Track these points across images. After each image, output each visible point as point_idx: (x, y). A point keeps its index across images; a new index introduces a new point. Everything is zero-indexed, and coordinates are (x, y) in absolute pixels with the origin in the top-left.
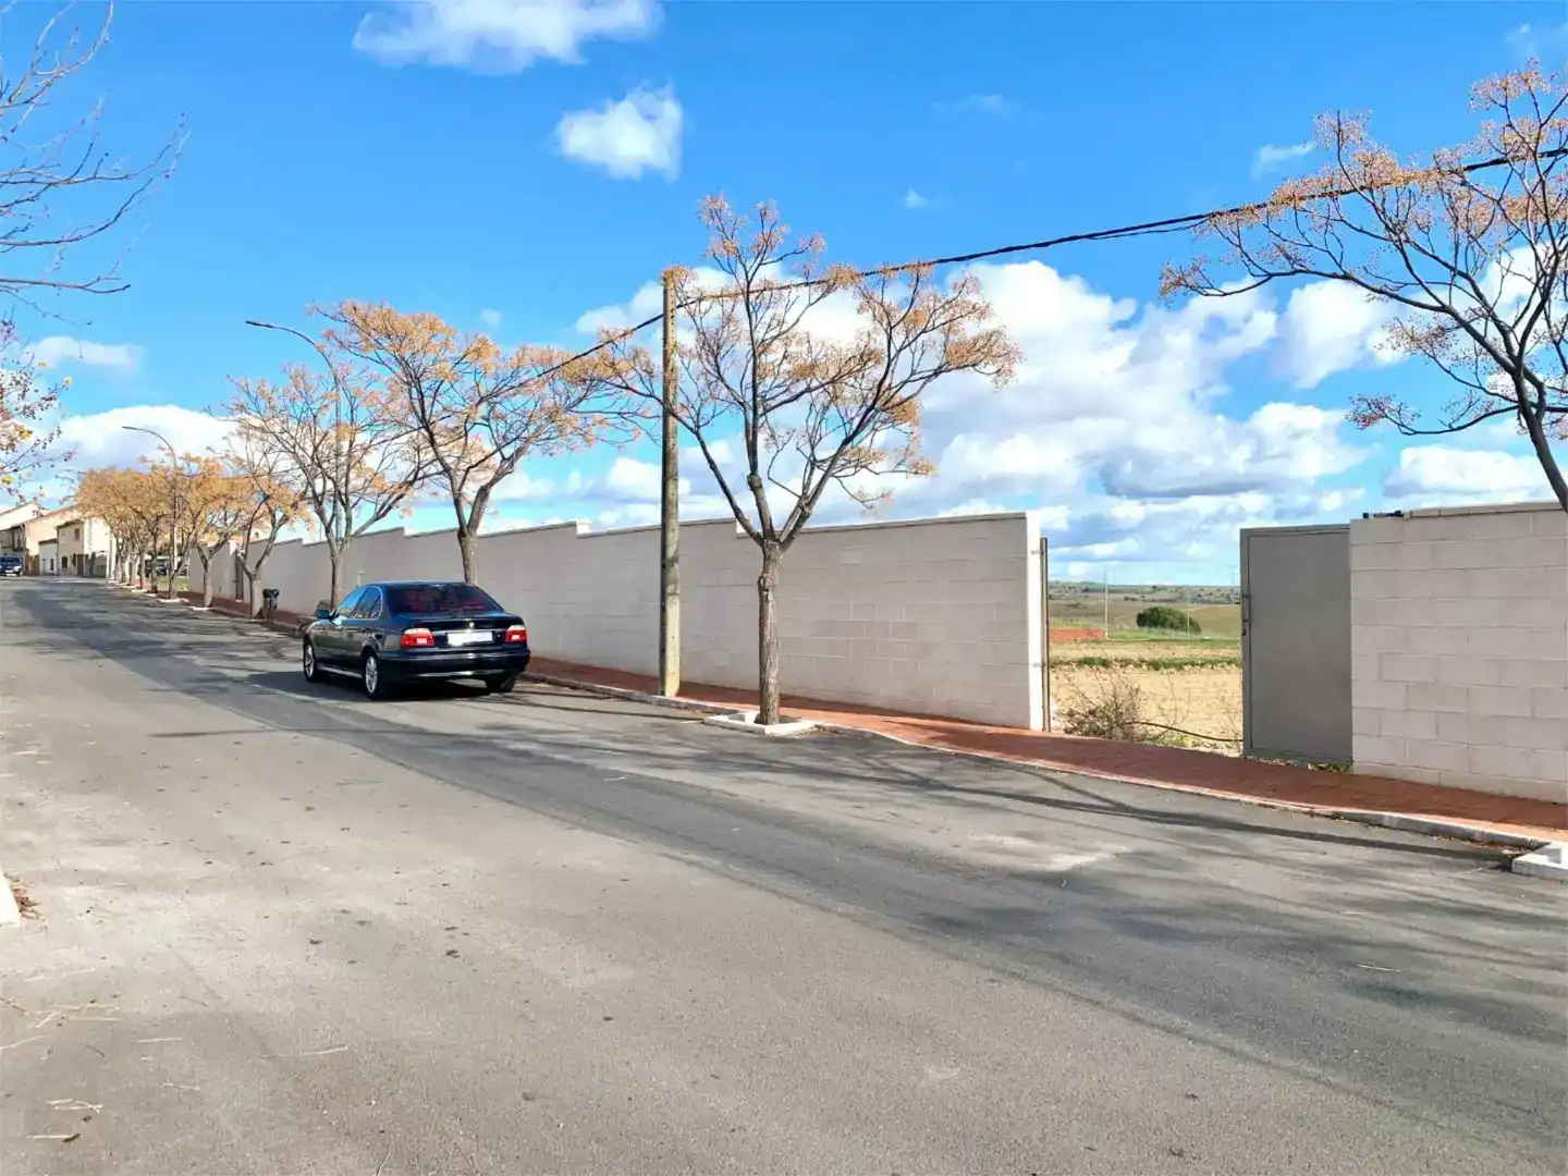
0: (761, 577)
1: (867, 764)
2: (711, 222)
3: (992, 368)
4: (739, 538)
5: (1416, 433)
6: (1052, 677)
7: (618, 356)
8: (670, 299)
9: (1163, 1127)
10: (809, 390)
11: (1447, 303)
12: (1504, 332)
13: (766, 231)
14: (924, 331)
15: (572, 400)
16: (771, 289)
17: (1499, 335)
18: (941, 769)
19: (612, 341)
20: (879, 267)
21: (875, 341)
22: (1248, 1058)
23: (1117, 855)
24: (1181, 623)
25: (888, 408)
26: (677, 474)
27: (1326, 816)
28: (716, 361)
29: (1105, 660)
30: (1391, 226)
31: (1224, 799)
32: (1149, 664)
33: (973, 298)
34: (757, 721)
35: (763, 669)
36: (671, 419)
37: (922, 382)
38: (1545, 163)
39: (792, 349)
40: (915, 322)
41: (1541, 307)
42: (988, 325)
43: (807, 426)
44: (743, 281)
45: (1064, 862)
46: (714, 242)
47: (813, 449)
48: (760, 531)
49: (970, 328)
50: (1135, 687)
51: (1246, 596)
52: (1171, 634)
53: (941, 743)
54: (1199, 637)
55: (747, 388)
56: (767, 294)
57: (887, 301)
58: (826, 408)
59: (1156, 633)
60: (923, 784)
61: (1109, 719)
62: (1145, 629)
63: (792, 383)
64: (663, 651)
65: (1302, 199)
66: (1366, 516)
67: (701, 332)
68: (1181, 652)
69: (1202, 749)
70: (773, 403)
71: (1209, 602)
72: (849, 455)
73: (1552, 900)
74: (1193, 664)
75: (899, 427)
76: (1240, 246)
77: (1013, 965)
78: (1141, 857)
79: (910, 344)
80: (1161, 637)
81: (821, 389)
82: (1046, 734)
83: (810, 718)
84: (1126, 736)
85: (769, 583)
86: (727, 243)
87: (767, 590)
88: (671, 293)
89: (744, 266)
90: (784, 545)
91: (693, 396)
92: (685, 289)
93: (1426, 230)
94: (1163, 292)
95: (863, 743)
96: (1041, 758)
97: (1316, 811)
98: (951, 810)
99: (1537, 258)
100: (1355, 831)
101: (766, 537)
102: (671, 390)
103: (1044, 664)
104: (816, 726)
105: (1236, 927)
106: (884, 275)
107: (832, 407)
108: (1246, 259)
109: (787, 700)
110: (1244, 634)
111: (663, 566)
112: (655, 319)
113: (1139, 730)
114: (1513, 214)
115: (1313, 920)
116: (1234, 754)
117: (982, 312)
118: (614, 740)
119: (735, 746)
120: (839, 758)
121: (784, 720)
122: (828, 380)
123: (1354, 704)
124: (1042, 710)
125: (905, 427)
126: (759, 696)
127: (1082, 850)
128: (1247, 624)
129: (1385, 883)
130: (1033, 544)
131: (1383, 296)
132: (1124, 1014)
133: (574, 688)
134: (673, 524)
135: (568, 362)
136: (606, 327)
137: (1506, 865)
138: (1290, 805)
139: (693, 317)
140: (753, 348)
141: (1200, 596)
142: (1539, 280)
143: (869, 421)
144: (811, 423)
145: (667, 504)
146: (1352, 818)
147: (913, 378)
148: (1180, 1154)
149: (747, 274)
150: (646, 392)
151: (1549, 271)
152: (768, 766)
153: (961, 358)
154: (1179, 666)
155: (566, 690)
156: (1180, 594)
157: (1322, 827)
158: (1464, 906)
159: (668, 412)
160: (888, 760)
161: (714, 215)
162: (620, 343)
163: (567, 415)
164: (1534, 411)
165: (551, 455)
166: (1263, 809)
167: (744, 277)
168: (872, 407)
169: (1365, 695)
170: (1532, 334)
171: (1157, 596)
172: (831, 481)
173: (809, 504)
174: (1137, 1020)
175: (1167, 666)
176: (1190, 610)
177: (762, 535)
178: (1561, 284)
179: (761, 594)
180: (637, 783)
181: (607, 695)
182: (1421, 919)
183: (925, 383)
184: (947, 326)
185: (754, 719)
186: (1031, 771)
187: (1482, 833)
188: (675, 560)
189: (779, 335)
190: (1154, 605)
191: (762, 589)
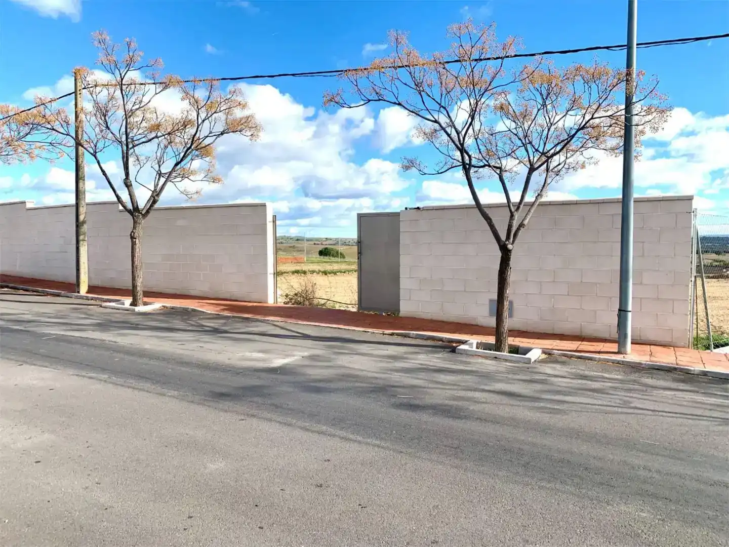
0: (133, 232)
1: (188, 323)
2: (99, 46)
3: (249, 133)
4: (120, 211)
5: (425, 174)
6: (278, 279)
7: (48, 113)
8: (79, 84)
9: (315, 476)
10: (157, 137)
11: (437, 119)
12: (458, 133)
13: (131, 54)
14: (215, 112)
15: (22, 134)
16: (135, 84)
17: (456, 135)
18: (225, 323)
19: (44, 104)
20: (191, 78)
21: (191, 115)
22: (351, 440)
23: (303, 357)
24: (337, 254)
25: (198, 149)
26: (84, 176)
27: (388, 334)
28: (105, 119)
29: (304, 271)
30: (417, 84)
31: (349, 330)
32: (323, 272)
33: (239, 99)
34: (131, 305)
35: (134, 279)
36: (80, 148)
37: (215, 137)
38: (474, 63)
39: (148, 116)
40: (211, 107)
41: (471, 124)
42: (246, 113)
43: (157, 156)
44: (119, 79)
45: (278, 362)
46: (101, 56)
47: (159, 167)
48: (131, 208)
49: (238, 113)
50: (314, 283)
51: (359, 243)
52: (333, 259)
53: (226, 312)
54: (344, 260)
55: (122, 134)
56: (133, 86)
57: (196, 96)
58: (166, 147)
59: (326, 259)
60: (215, 331)
61: (303, 297)
62: (322, 257)
63: (148, 133)
64: (78, 270)
65: (383, 68)
66: (406, 208)
67: (96, 103)
68: (336, 267)
69: (342, 308)
70: (136, 142)
71: (349, 245)
72: (178, 171)
73: (469, 363)
74: (341, 272)
75: (205, 159)
76: (357, 86)
77: (254, 412)
78: (312, 358)
79: (208, 118)
80: (329, 261)
81: (163, 137)
82: (275, 305)
83: (159, 302)
84: (310, 304)
85: (136, 234)
86: (109, 57)
87: (136, 239)
88: (79, 81)
89: (119, 70)
90: (145, 216)
91: (93, 136)
92: (87, 79)
93: (430, 87)
94: (325, 104)
95: (186, 314)
96: (272, 316)
97: (385, 332)
98: (229, 342)
99: (470, 103)
100: (399, 340)
101: (134, 211)
102: (80, 133)
103: (274, 274)
104: (164, 307)
105: (350, 385)
106: (195, 83)
107: (169, 146)
108: (359, 92)
109: (147, 294)
110: (358, 259)
111: (77, 226)
112: (70, 94)
113: (315, 302)
114: (463, 84)
115: (381, 379)
116: (355, 310)
117: (243, 106)
118: (49, 317)
119: (119, 317)
120: (174, 321)
121: (145, 304)
122: (167, 133)
123: (401, 287)
124: (273, 294)
125: (207, 159)
126: (132, 292)
127: (287, 356)
128: (360, 254)
129: (408, 361)
130: (269, 218)
131: (413, 114)
132: (301, 428)
133: (27, 290)
134: (82, 203)
135: (18, 114)
136: (39, 96)
137: (454, 350)
138: (376, 331)
139: (91, 94)
140: (125, 114)
141: (345, 243)
142: (471, 113)
143: (188, 155)
144: (159, 154)
145: (78, 193)
146: (398, 335)
147: (210, 135)
148: (321, 486)
149: (121, 75)
150: (65, 133)
151: (474, 109)
152: (136, 327)
153: (234, 127)
154: (334, 273)
155: (21, 292)
156: (337, 242)
157: (387, 339)
158: (438, 368)
159: (78, 144)
160: (199, 321)
161: (101, 42)
162: (48, 105)
163: (19, 143)
164: (467, 166)
165: (9, 164)
166: (364, 333)
167: (120, 76)
168: (190, 147)
169: (405, 283)
170: (467, 135)
171: (328, 242)
172: (169, 184)
173: (158, 195)
174: (307, 430)
175: (330, 273)
176: (341, 249)
177: (132, 210)
178: (478, 115)
179: (132, 241)
180: (59, 339)
181: (47, 294)
182: (422, 375)
183: (217, 138)
184: (227, 111)
185: (129, 304)
186: (268, 322)
187: (446, 338)
188: (84, 222)
189: (139, 108)
190: (326, 246)
191: (132, 238)
